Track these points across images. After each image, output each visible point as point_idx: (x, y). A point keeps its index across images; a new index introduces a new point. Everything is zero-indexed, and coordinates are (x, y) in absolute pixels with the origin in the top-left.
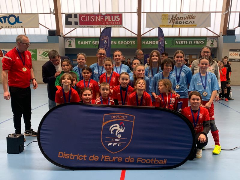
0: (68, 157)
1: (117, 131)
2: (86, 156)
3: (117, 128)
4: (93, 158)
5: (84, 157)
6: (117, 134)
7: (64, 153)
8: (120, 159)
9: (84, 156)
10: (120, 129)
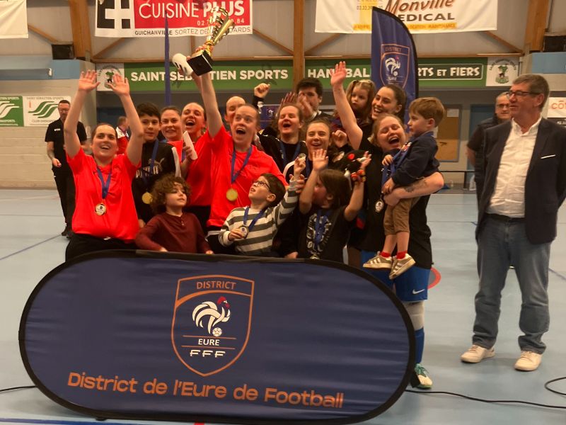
0: (91, 385)
1: (212, 319)
2: (136, 383)
4: (153, 388)
5: (130, 385)
6: (212, 328)
7: (82, 375)
8: (221, 391)
9: (130, 382)
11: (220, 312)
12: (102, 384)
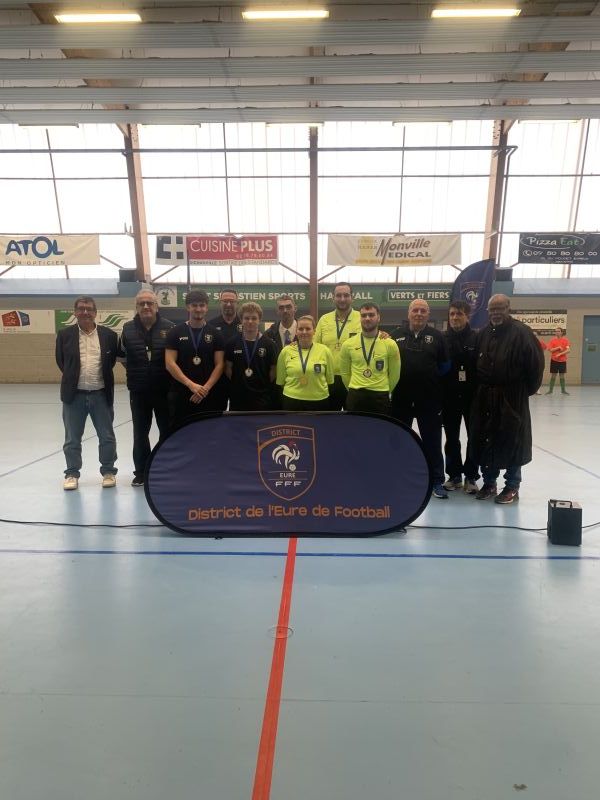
0: (207, 517)
1: (287, 458)
2: (240, 510)
3: (285, 453)
4: (254, 513)
6: (289, 465)
7: (198, 511)
8: (303, 511)
9: (235, 510)
10: (291, 455)
11: (292, 452)
12: (215, 514)
